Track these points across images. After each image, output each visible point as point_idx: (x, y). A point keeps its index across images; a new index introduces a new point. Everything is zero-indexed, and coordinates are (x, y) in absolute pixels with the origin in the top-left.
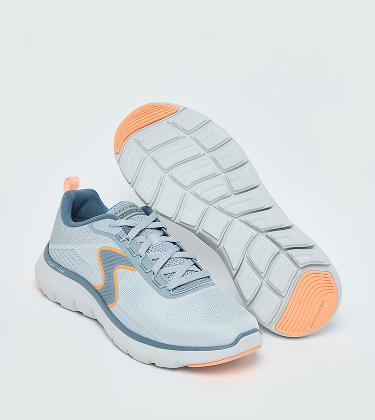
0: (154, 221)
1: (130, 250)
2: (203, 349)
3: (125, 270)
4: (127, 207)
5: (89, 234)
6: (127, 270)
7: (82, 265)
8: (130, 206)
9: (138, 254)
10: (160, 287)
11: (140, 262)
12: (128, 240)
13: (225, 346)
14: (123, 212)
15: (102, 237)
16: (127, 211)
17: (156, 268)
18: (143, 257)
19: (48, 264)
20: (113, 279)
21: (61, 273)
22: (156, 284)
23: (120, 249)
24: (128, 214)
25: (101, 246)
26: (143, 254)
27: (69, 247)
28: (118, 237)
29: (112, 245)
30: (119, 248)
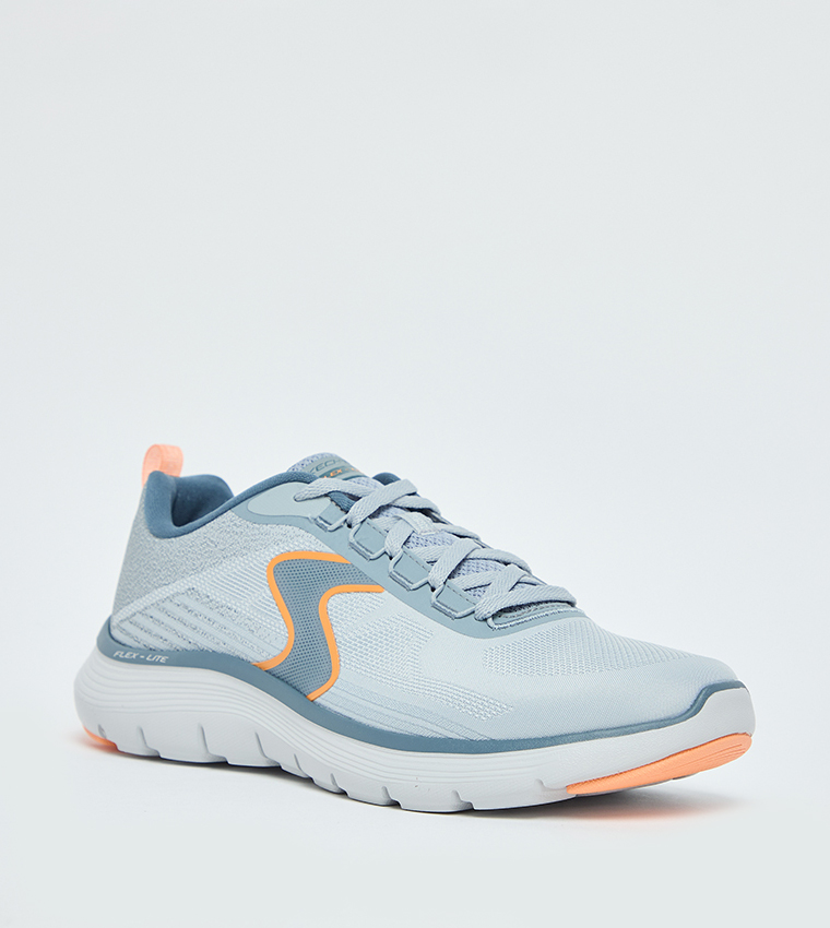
1: (359, 547)
2: (609, 732)
3: (352, 596)
4: (334, 461)
5: (238, 530)
6: (357, 595)
9: (381, 551)
10: (458, 615)
11: (391, 569)
12: (349, 525)
13: (669, 719)
15: (276, 530)
16: (337, 469)
17: (438, 575)
18: (396, 559)
19: (117, 658)
21: (158, 664)
22: (443, 612)
23: (331, 551)
25: (272, 553)
26: (397, 550)
27: (179, 586)
28: (321, 524)
29: (307, 544)
30: (326, 549)
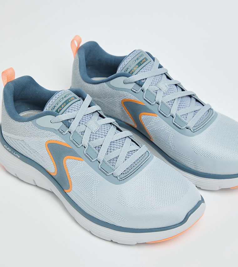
0: (89, 106)
1: (74, 142)
3: (73, 160)
4: (63, 98)
5: (34, 129)
6: (75, 161)
7: (34, 154)
8: (65, 97)
9: (81, 145)
10: (108, 174)
11: (85, 153)
12: (70, 132)
14: (60, 104)
15: (47, 132)
16: (64, 103)
18: (86, 148)
19: (5, 147)
20: (64, 169)
21: (17, 157)
22: (104, 172)
23: (65, 142)
24: (65, 105)
25: (47, 139)
26: (86, 145)
27: (21, 138)
28: (60, 132)
29: (56, 138)
30: (63, 141)
